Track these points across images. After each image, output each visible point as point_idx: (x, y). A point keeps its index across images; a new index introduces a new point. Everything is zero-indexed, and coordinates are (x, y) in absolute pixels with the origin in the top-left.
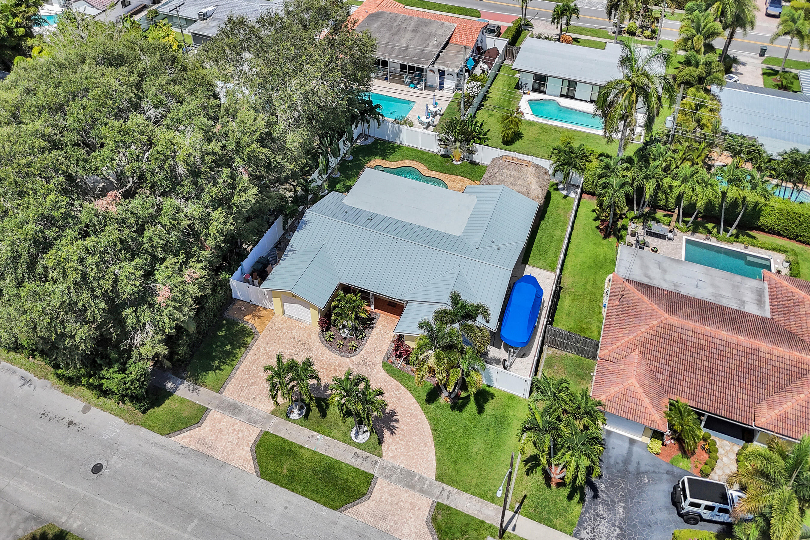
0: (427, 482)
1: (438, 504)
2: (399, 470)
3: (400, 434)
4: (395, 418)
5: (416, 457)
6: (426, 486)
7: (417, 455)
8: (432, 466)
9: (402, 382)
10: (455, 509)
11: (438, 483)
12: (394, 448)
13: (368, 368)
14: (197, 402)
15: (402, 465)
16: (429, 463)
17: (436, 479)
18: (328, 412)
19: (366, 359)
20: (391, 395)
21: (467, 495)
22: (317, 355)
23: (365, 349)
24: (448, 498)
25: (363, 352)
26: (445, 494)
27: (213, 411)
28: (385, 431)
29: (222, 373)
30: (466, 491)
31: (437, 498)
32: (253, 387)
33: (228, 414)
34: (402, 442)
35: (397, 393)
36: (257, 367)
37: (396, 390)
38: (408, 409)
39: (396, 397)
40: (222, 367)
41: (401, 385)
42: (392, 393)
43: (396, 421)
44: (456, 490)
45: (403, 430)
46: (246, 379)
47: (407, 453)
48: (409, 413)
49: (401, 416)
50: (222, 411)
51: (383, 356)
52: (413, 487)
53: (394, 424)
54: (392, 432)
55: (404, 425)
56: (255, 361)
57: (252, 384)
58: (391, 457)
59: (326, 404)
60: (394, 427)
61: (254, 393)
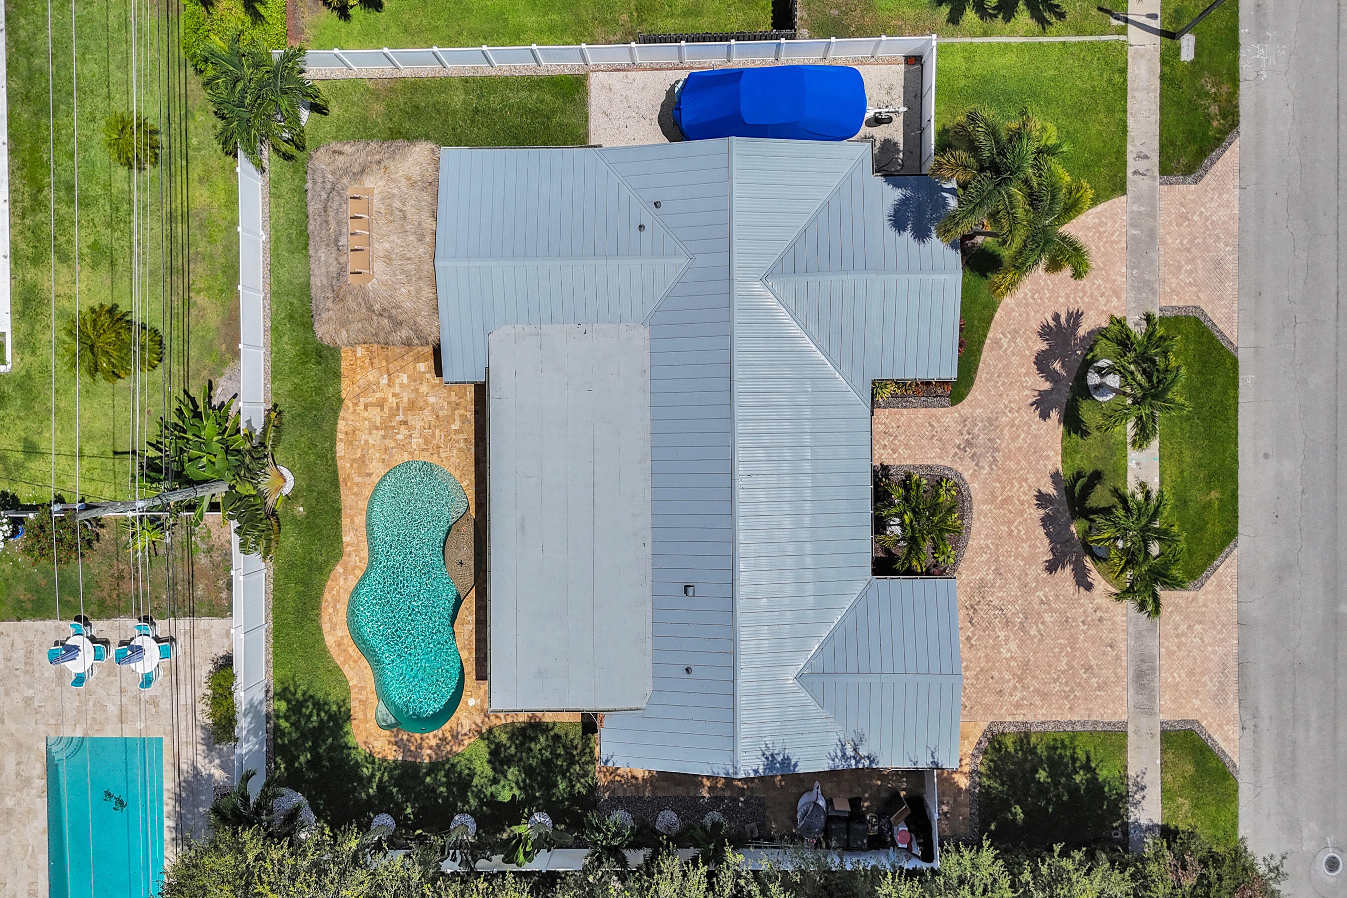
0: (1135, 208)
1: (1163, 171)
2: (1135, 271)
3: (1074, 299)
4: (1052, 323)
5: (1103, 250)
6: (1142, 209)
7: (1098, 248)
8: (1106, 210)
9: (982, 343)
10: (1161, 135)
11: (1129, 187)
12: (1103, 300)
13: (976, 431)
14: (1158, 762)
15: (1124, 270)
16: (1103, 219)
17: (1125, 193)
18: (1089, 469)
19: (959, 447)
20: (1013, 354)
21: (1130, 122)
22: (987, 562)
23: (938, 461)
24: (1146, 157)
25: (947, 462)
26: (1142, 165)
27: (1162, 717)
28: (1082, 332)
29: (1093, 750)
30: (1125, 131)
31: (1154, 178)
32: (1093, 662)
33: (1157, 679)
34: (1087, 288)
35: (1005, 342)
36: (1055, 681)
37: (1001, 347)
38: (1027, 305)
39: (1013, 339)
40: (1083, 757)
41: (988, 341)
42: (1009, 352)
43: (1056, 317)
44: (1130, 148)
45: (1067, 297)
46: (1083, 689)
47: (1102, 269)
48: (1033, 298)
49: (1044, 313)
50: (1155, 696)
51: (939, 411)
52: (1152, 234)
53: (1063, 320)
54: (1075, 318)
55: (1058, 297)
56: (1044, 696)
57: (1088, 668)
58: (1119, 298)
59: (1076, 481)
60: (1070, 315)
61: (1104, 653)
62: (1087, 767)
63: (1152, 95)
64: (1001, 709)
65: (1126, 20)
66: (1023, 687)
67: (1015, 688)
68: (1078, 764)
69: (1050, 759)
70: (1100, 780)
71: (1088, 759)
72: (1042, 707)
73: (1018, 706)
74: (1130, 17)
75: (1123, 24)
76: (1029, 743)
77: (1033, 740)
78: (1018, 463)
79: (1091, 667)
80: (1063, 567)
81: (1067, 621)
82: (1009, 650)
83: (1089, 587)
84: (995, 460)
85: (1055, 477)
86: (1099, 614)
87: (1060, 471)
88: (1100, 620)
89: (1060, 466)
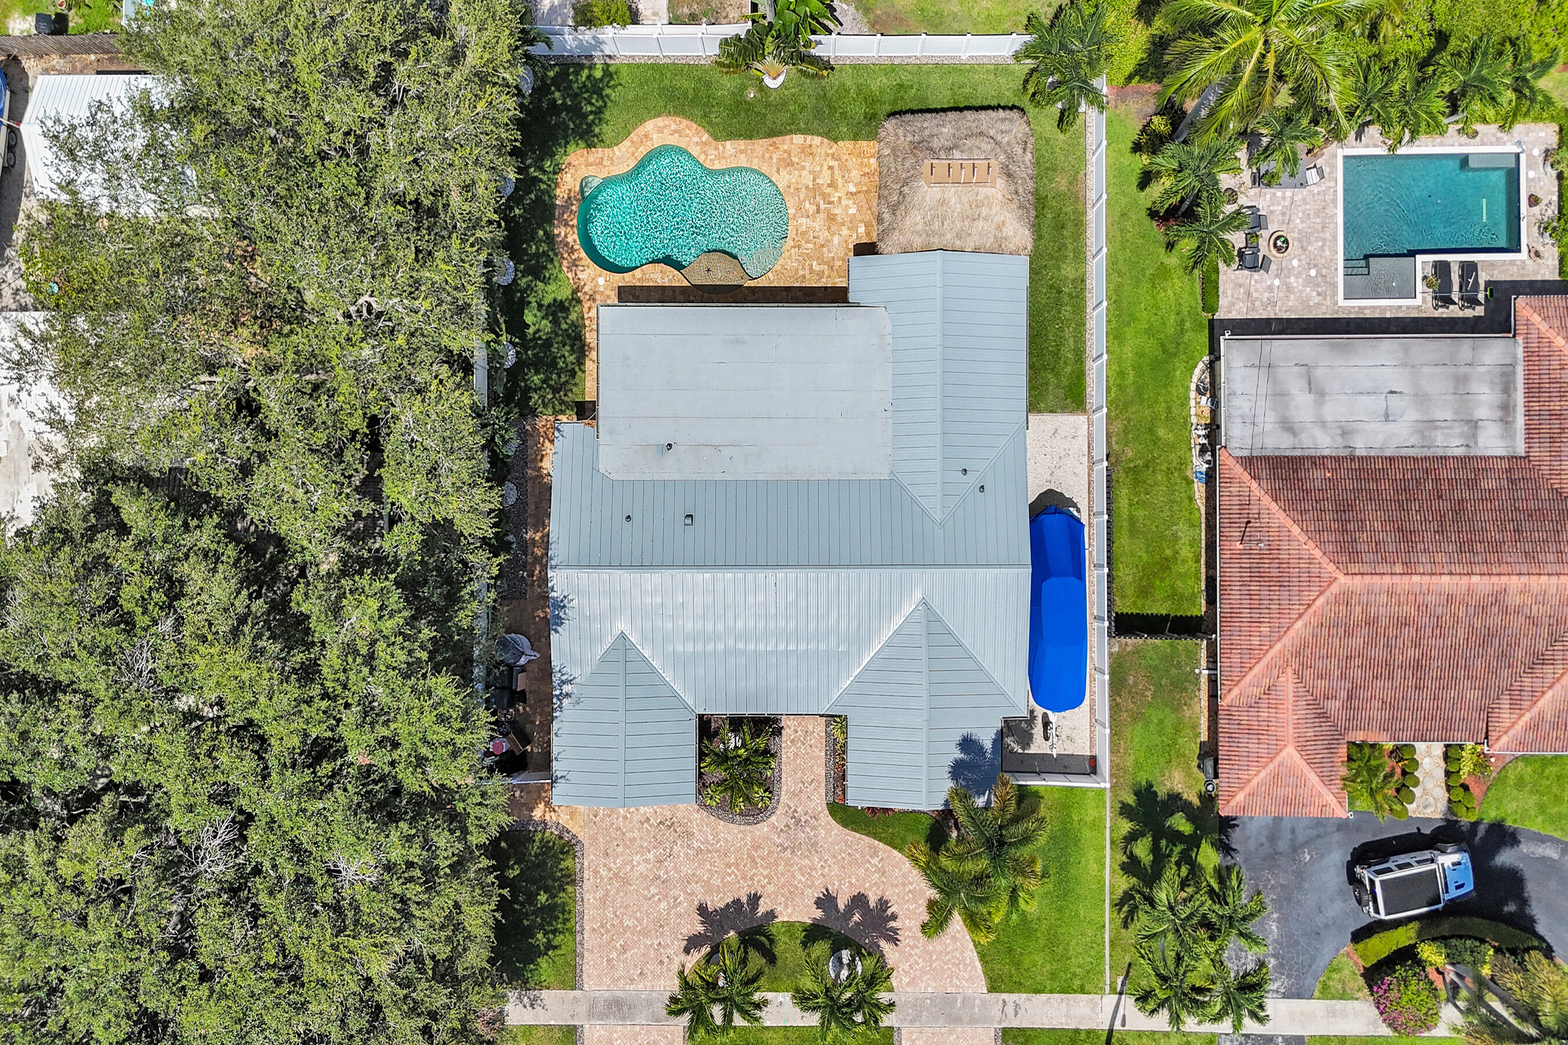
0: (977, 1002)
1: (1005, 1031)
2: (928, 1001)
3: (908, 937)
4: (889, 912)
5: (946, 967)
6: (976, 1010)
7: (946, 963)
8: (976, 971)
9: (875, 835)
10: (1033, 1029)
11: (994, 995)
12: (907, 967)
13: (808, 829)
14: (551, 1023)
15: (930, 990)
17: (989, 991)
18: (778, 950)
19: (795, 811)
20: (866, 870)
21: (1043, 997)
22: (707, 842)
23: (784, 788)
24: (1016, 1015)
25: (784, 799)
26: (1010, 1009)
27: (587, 1027)
28: (883, 943)
29: (562, 952)
30: (1037, 991)
31: (1000, 1022)
32: (629, 954)
33: (615, 1022)
34: (916, 951)
35: (875, 861)
36: (615, 913)
37: (871, 857)
38: (904, 885)
39: (878, 870)
40: (555, 943)
41: (877, 842)
42: (868, 865)
43: (894, 917)
44: (1024, 996)
45: (910, 929)
46: (609, 943)
47: (930, 966)
48: (909, 891)
49: (897, 903)
50: (603, 1019)
51: (823, 792)
52: (956, 1020)
53: (892, 924)
54: (894, 940)
55: (910, 919)
56: (603, 901)
57: (624, 949)
58: (908, 984)
59: (767, 937)
60: (895, 931)
61: (636, 966)
62: (550, 946)
63: (1063, 1020)
64: (595, 855)
65: (1121, 993)
66: (611, 878)
67: (610, 870)
68: (551, 936)
69: (555, 905)
70: (539, 960)
71: (555, 948)
72: (594, 898)
73: (596, 872)
74: (1123, 996)
75: (1118, 989)
76: (567, 883)
77: (570, 888)
78: (783, 874)
79: (625, 952)
80: (702, 923)
81: (661, 926)
82: (639, 863)
83: (687, 951)
84: (785, 849)
85: (771, 915)
86: (666, 960)
87: (776, 920)
88: (661, 962)
89: (780, 919)
